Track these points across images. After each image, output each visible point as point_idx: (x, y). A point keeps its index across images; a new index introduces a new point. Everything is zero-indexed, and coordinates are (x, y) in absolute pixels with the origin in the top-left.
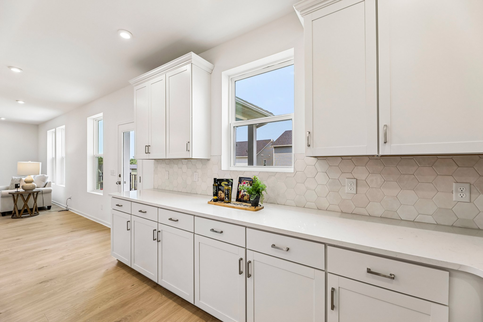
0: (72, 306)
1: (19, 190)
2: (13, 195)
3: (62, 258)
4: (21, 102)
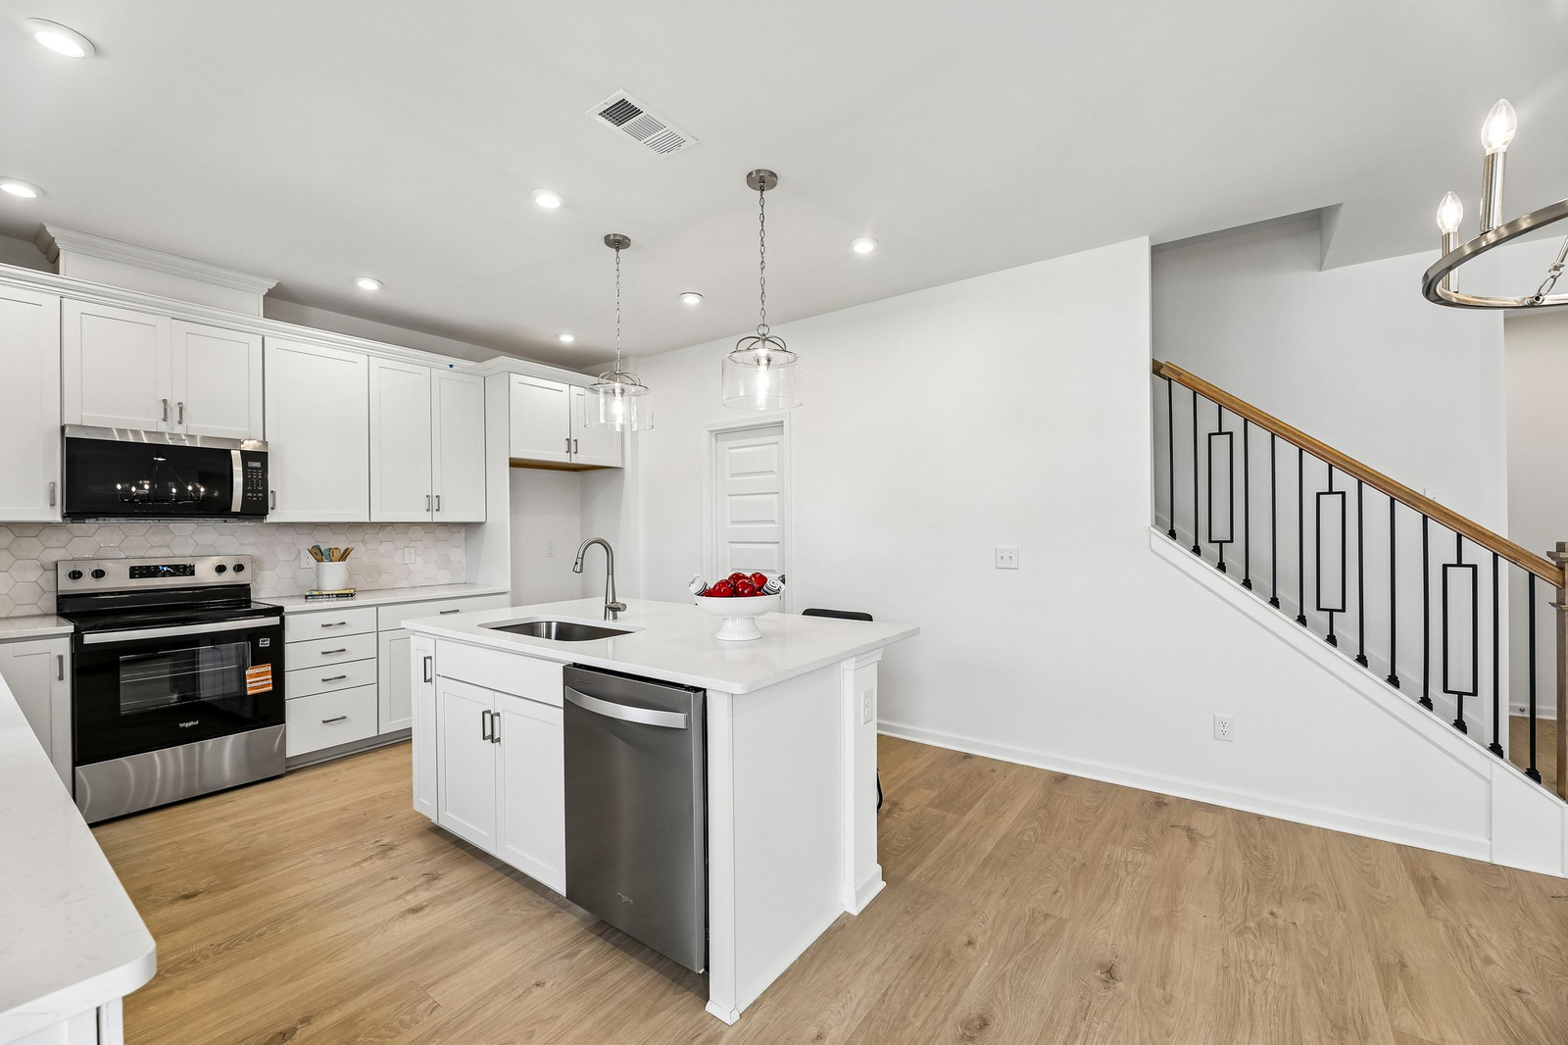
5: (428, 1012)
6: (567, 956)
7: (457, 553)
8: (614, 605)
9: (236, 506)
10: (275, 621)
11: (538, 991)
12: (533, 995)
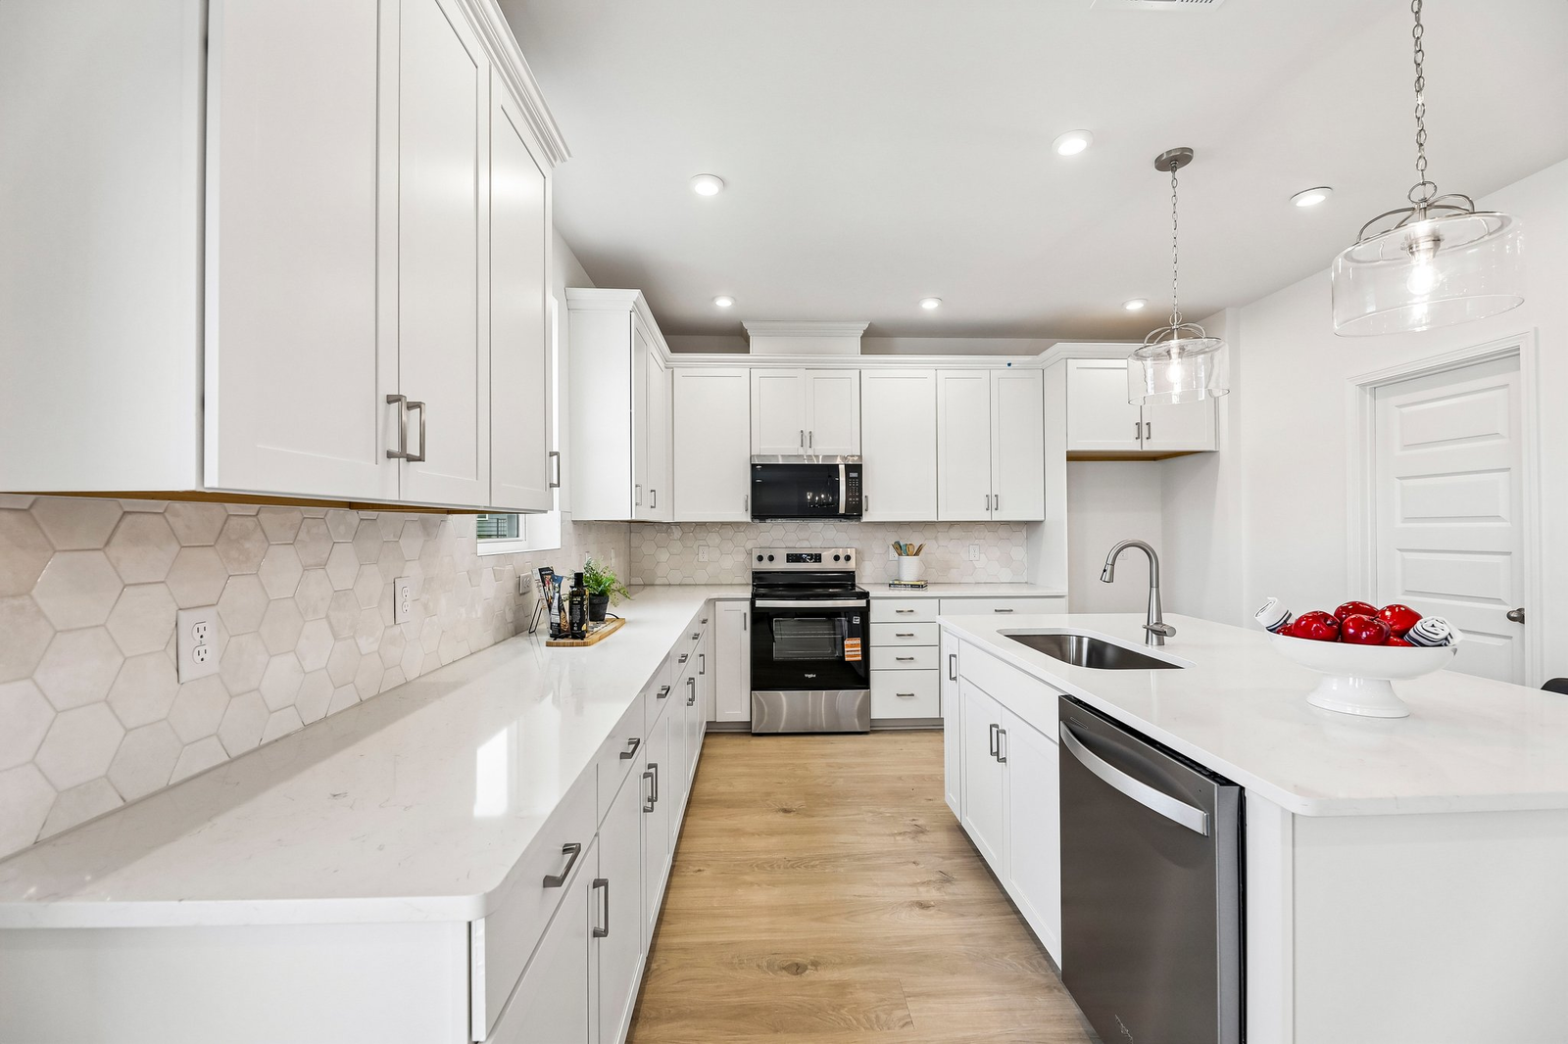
5: (901, 1024)
7: (1018, 552)
8: (1156, 627)
9: (842, 510)
10: (862, 603)
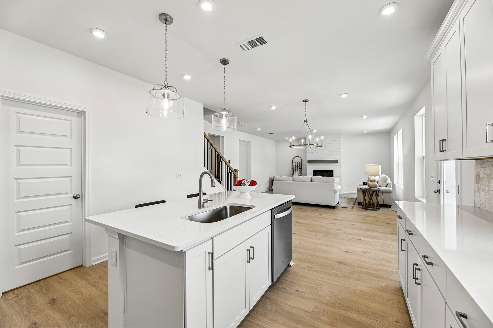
0: (337, 294)
1: (366, 187)
2: (363, 191)
3: (364, 252)
4: (365, 117)
6: (285, 289)
11: (299, 290)
12: (301, 290)
